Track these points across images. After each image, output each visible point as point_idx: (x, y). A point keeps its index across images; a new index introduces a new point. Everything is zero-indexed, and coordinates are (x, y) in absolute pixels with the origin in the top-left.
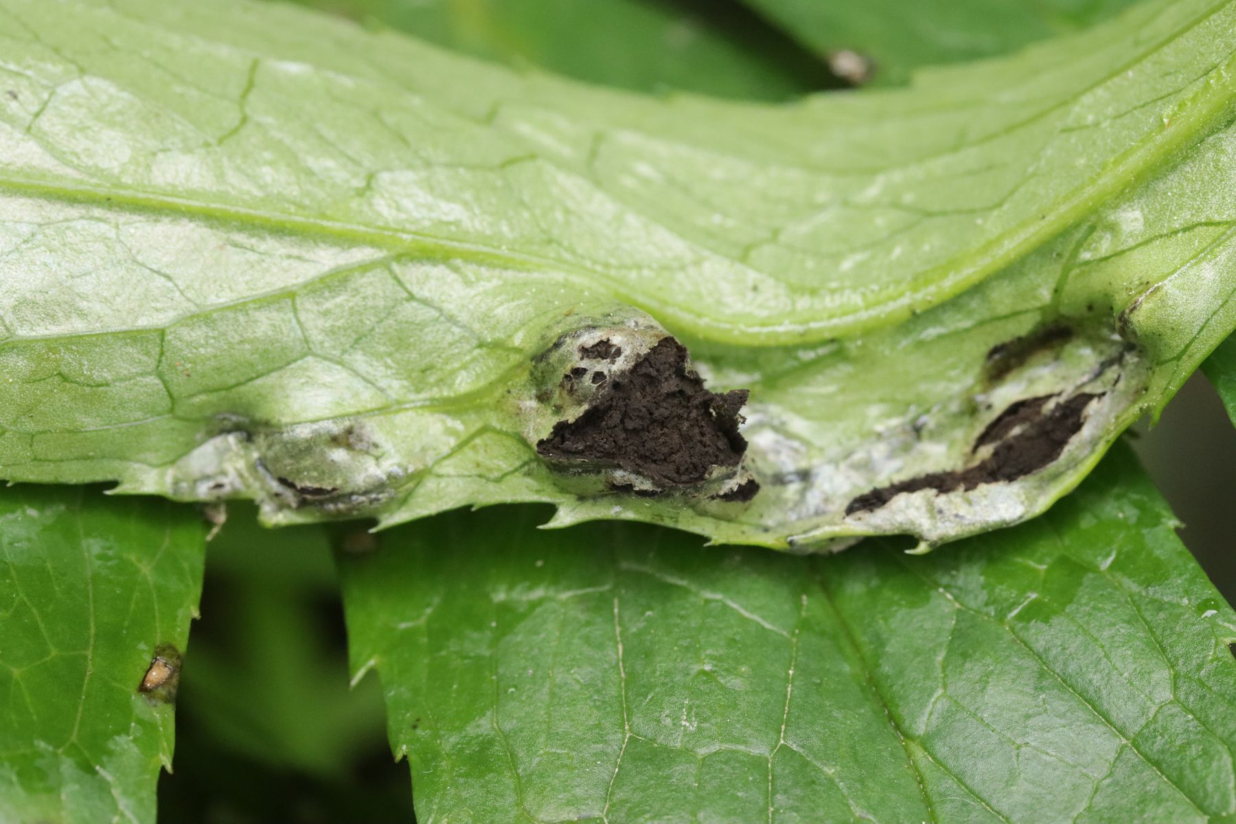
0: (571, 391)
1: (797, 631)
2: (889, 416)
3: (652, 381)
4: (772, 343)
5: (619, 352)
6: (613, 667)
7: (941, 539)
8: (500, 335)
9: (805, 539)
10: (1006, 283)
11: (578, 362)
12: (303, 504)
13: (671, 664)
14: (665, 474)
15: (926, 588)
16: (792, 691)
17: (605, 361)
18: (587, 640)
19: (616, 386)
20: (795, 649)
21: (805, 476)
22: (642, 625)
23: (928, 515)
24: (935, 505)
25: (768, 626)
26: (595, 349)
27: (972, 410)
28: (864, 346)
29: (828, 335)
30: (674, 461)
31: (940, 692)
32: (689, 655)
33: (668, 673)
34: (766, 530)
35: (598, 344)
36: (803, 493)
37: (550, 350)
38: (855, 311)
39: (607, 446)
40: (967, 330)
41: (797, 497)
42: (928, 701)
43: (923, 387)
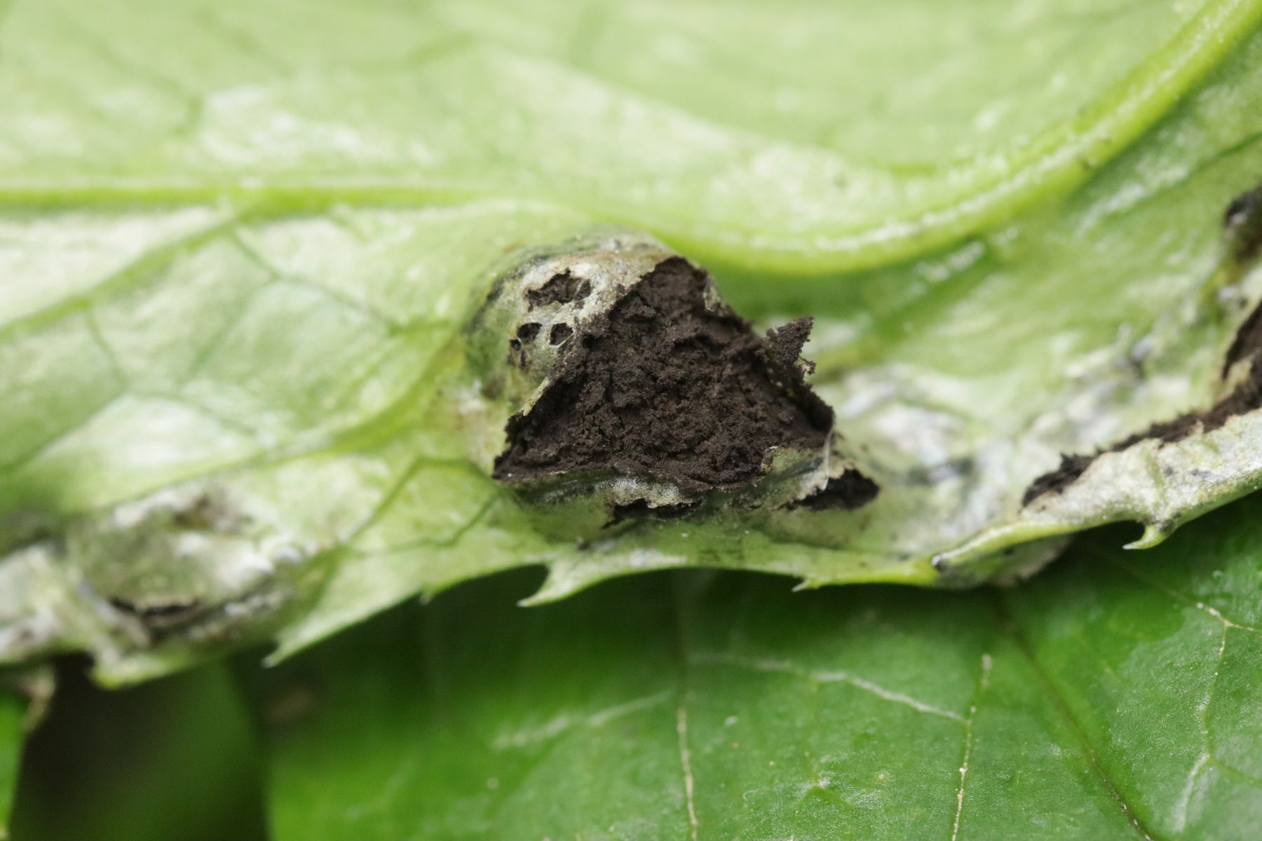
0: (524, 365)
1: (973, 710)
2: (1086, 348)
3: (650, 325)
4: (872, 260)
5: (587, 288)
6: (677, 812)
7: (1178, 515)
8: (417, 309)
9: (961, 555)
10: (1225, 90)
11: (523, 314)
12: (158, 639)
13: (766, 788)
14: (691, 472)
15: (1176, 606)
16: (965, 798)
17: (566, 305)
18: (634, 778)
19: (589, 341)
20: (969, 735)
21: (966, 468)
22: (719, 740)
23: (1152, 481)
24: (1160, 462)
25: (922, 707)
26: (548, 290)
27: (1214, 313)
28: (1021, 239)
29: (960, 230)
30: (706, 451)
31: (1204, 757)
32: (794, 769)
33: (760, 804)
34: (904, 557)
35: (552, 282)
36: (964, 495)
37: (483, 310)
38: (994, 183)
39: (591, 442)
40: (1183, 184)
41: (954, 502)
42: (1185, 776)
43: (1133, 292)
